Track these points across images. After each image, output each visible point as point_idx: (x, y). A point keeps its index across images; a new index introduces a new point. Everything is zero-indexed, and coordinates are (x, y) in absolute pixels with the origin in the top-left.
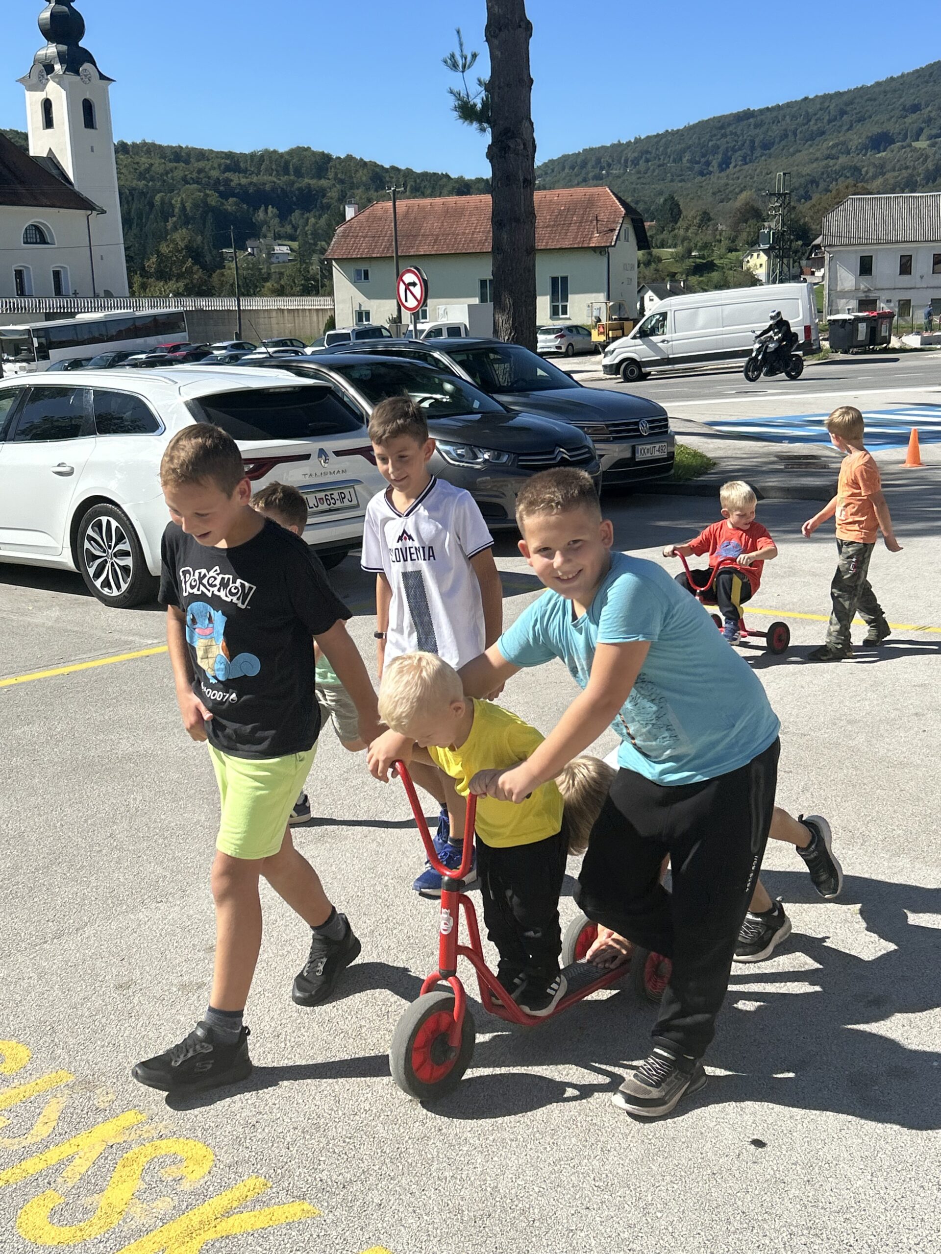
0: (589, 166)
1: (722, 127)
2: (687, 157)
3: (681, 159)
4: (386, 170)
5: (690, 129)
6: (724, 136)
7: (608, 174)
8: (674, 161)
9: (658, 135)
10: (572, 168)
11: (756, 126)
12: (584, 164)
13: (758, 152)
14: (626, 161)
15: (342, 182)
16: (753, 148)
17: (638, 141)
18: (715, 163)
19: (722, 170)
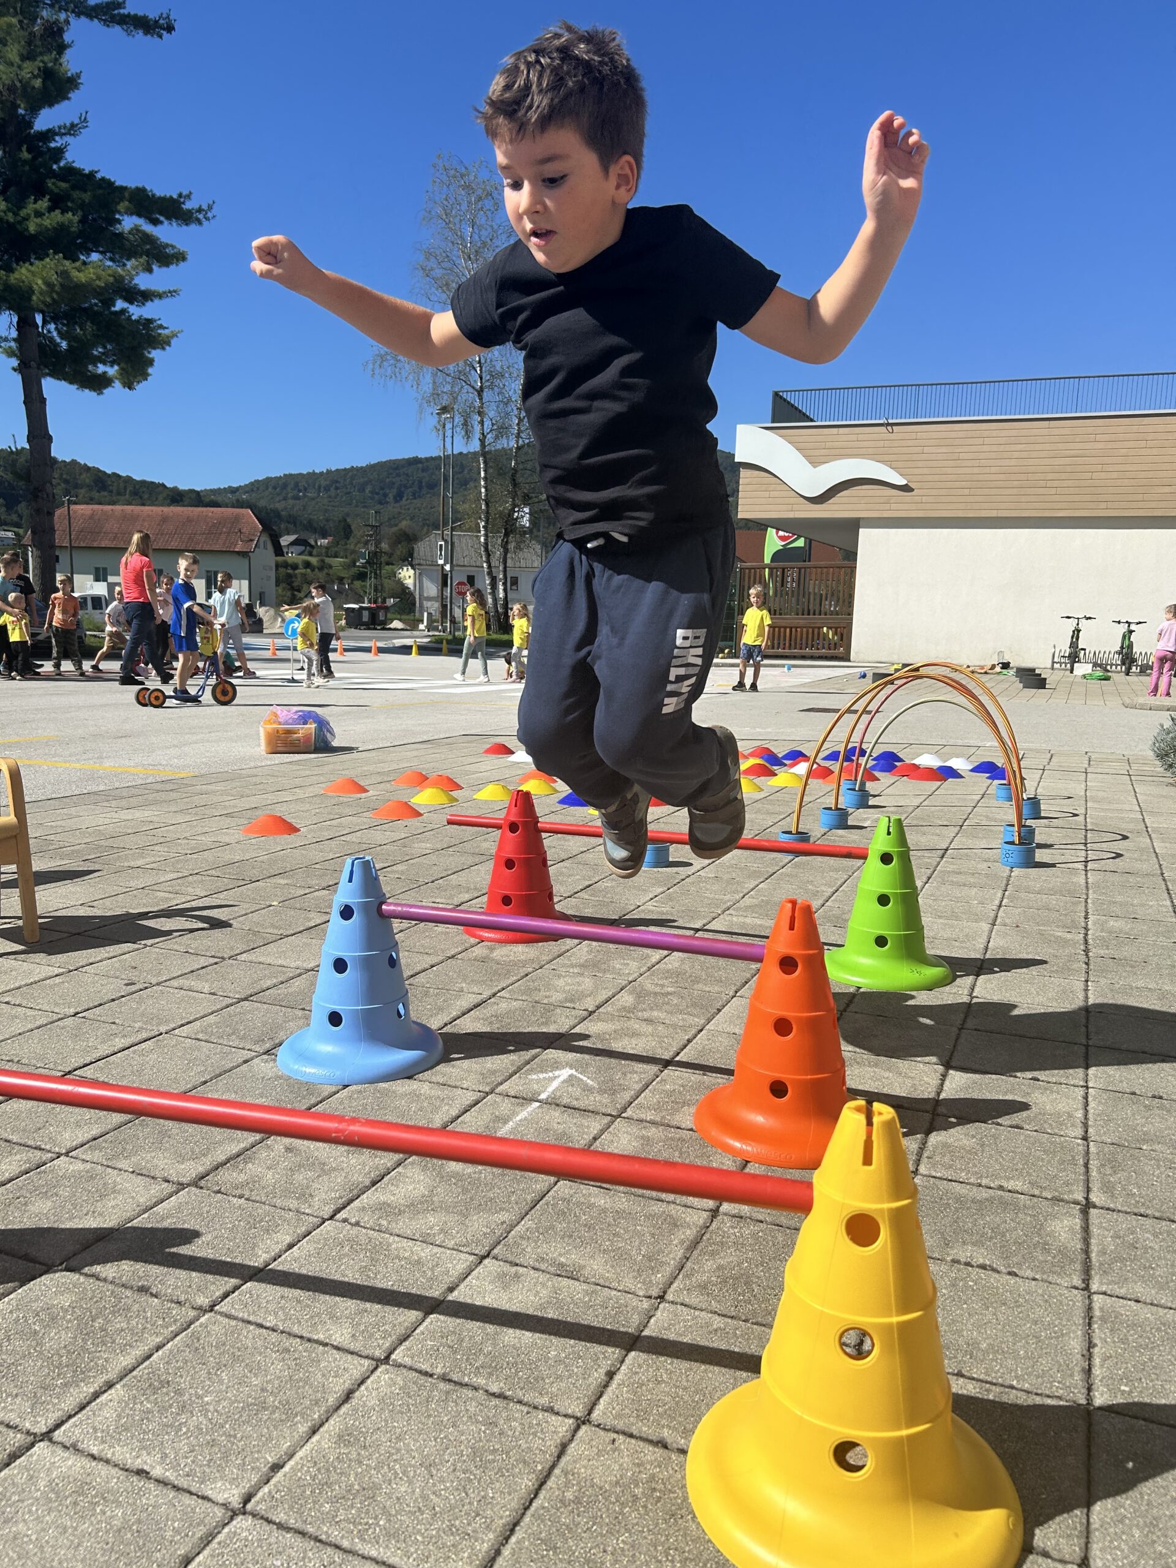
0: (289, 489)
1: (397, 468)
2: (368, 489)
3: (364, 490)
4: (109, 476)
5: (372, 467)
6: (398, 475)
7: (305, 496)
8: (359, 491)
9: (345, 470)
10: (275, 488)
11: (423, 470)
12: (285, 486)
13: (424, 491)
14: (320, 487)
15: (66, 482)
16: (420, 488)
17: (329, 472)
18: (391, 495)
19: (396, 501)
